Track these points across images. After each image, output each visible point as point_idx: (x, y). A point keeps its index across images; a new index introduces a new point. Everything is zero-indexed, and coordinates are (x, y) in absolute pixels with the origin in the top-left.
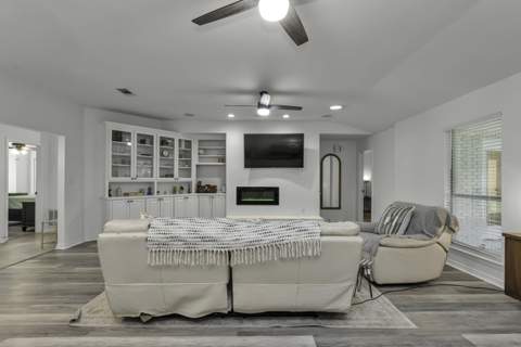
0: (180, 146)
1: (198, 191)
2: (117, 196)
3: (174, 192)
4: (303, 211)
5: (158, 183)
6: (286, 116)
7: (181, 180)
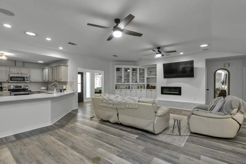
0: (140, 71)
1: (147, 88)
2: (118, 89)
3: (138, 88)
4: (195, 99)
5: (131, 85)
6: (182, 53)
7: (140, 83)
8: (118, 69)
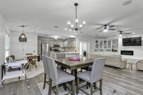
0: (108, 42)
2: (96, 51)
3: (107, 51)
5: (104, 49)
6: (134, 33)
7: (108, 49)
8: (96, 41)
